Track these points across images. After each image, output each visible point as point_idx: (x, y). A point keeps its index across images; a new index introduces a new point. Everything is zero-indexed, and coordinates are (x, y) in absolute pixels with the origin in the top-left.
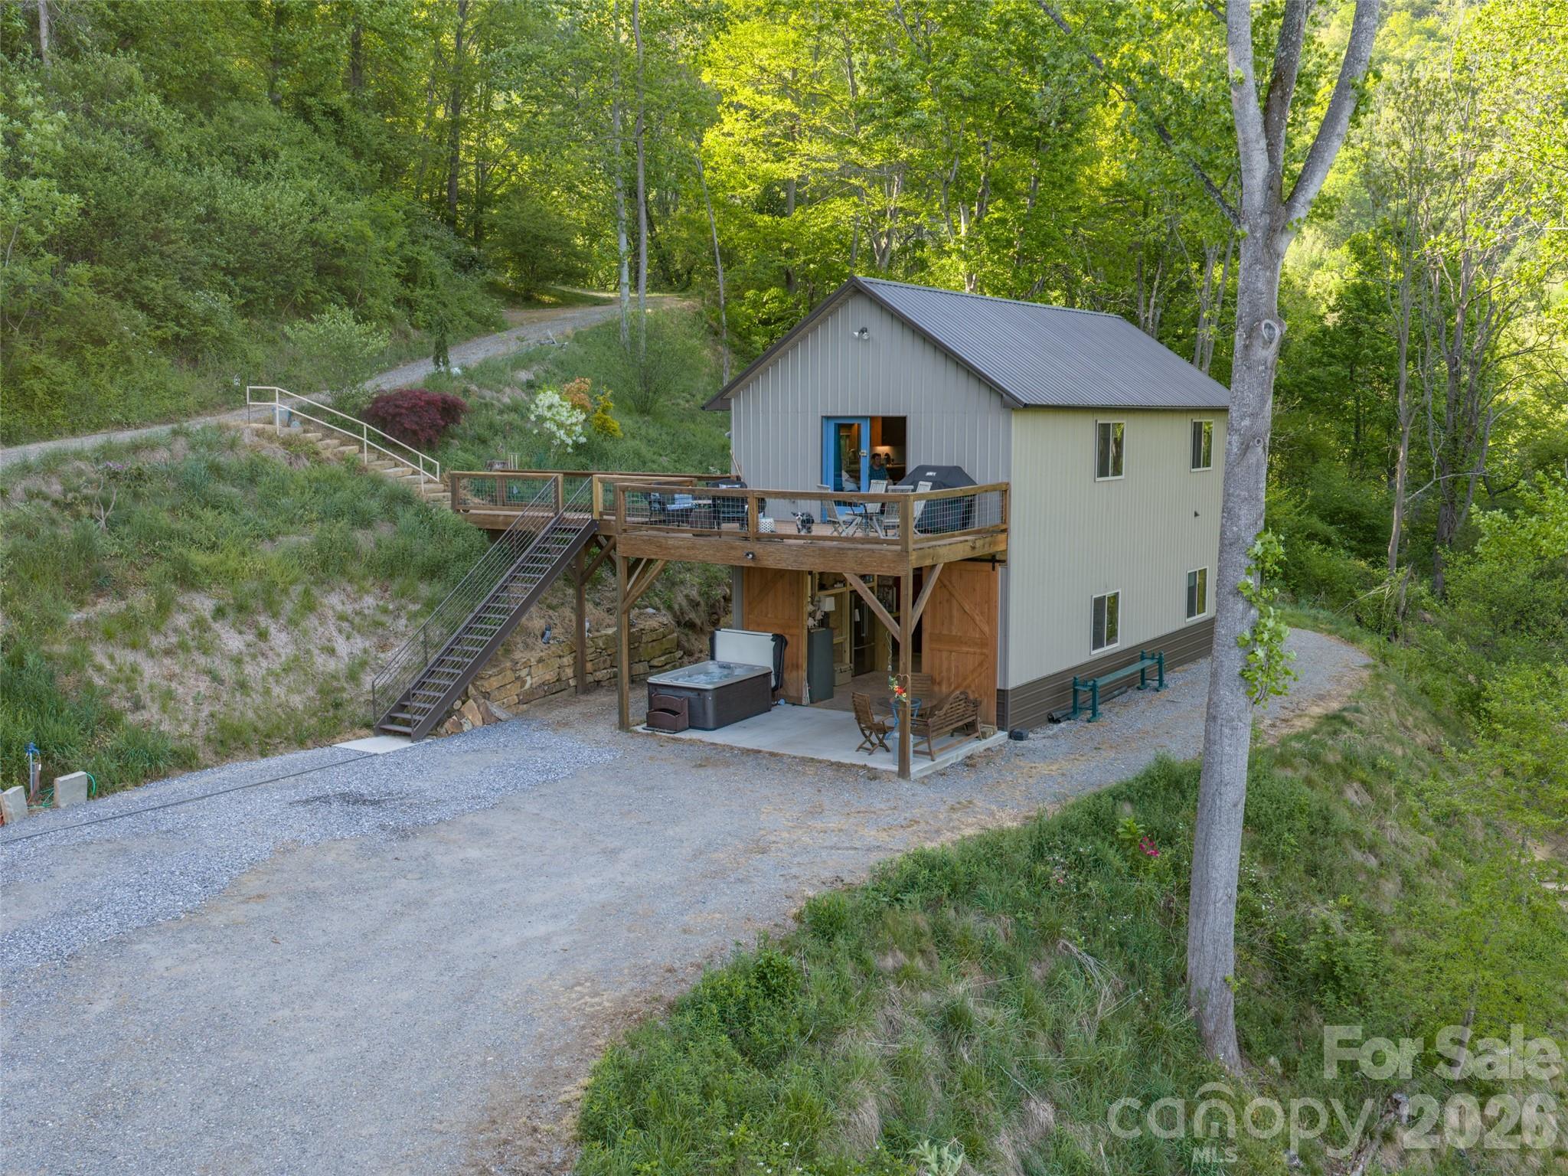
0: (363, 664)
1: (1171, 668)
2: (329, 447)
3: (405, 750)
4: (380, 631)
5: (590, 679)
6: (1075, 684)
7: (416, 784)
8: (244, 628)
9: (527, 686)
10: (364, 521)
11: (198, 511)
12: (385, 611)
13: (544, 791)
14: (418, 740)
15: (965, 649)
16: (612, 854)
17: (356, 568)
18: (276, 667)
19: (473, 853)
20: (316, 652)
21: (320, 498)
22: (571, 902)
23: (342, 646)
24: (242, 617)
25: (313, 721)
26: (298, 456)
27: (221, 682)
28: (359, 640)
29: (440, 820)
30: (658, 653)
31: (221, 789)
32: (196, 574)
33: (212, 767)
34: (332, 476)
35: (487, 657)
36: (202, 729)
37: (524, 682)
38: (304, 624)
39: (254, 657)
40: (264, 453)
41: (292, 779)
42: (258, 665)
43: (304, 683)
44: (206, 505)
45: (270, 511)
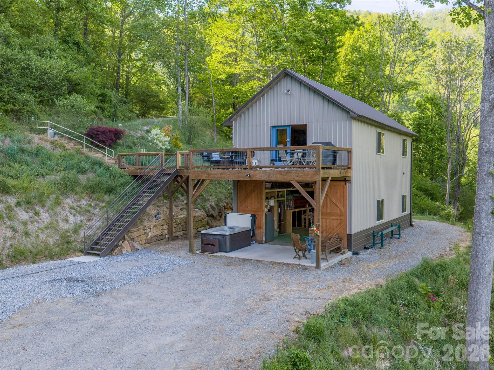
0: (80, 226)
1: (403, 229)
2: (70, 146)
3: (98, 261)
4: (88, 214)
5: (174, 235)
6: (374, 233)
7: (102, 274)
8: (29, 211)
9: (149, 236)
10: (83, 171)
11: (12, 164)
12: (90, 206)
13: (160, 276)
14: (103, 257)
15: (333, 218)
16: (197, 302)
17: (78, 189)
18: (42, 227)
19: (130, 303)
20: (60, 221)
21: (65, 162)
22: (182, 325)
23: (71, 219)
24: (28, 206)
25: (57, 249)
26: (57, 148)
27: (17, 232)
28: (79, 217)
29: (113, 288)
30: (200, 226)
31: (11, 276)
32: (9, 187)
33: (9, 267)
34: (70, 155)
35: (133, 224)
36: (6, 251)
37: (148, 235)
38: (55, 210)
39: (32, 222)
40: (42, 146)
41: (45, 272)
42: (34, 225)
43: (54, 233)
44: (16, 162)
45: (43, 166)
